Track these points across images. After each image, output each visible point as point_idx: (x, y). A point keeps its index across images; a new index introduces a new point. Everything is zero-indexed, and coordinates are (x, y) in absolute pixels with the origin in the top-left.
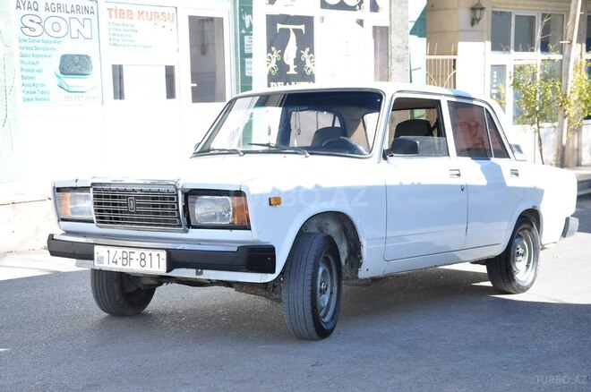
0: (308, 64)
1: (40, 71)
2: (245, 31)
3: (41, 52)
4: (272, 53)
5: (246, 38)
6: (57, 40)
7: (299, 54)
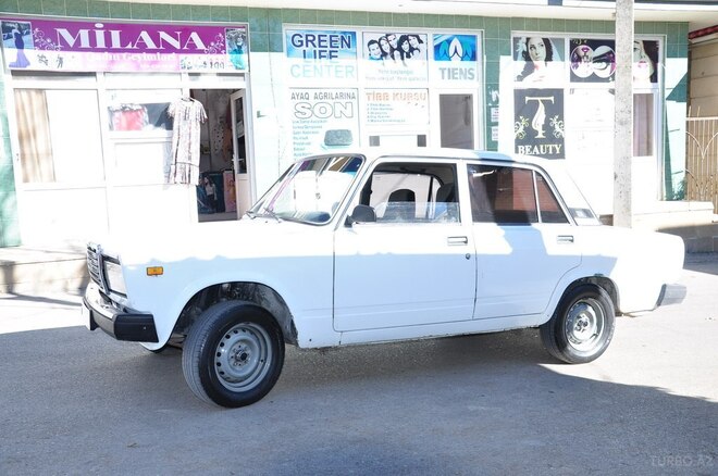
0: (557, 129)
1: (309, 144)
2: (492, 104)
3: (310, 130)
4: (520, 121)
5: (493, 110)
6: (324, 120)
7: (547, 121)
